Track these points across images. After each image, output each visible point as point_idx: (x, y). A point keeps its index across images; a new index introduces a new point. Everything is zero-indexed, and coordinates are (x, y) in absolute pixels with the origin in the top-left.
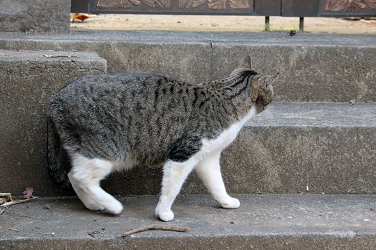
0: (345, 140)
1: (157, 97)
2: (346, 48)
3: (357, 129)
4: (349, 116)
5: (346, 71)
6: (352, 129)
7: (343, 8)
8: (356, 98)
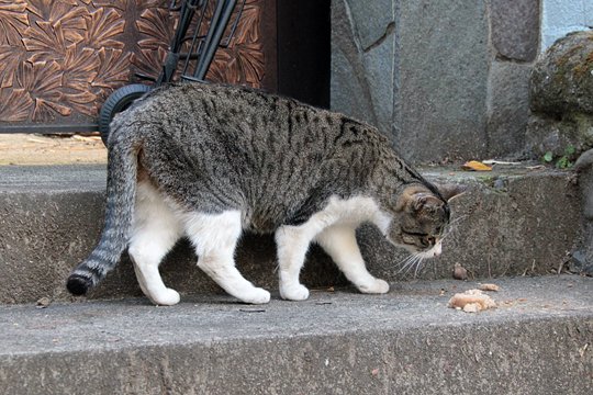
0: (22, 382)
1: (290, 127)
2: (24, 195)
3: (45, 356)
4: (33, 332)
5: (27, 241)
6: (35, 358)
7: (25, 114)
8: (51, 295)
